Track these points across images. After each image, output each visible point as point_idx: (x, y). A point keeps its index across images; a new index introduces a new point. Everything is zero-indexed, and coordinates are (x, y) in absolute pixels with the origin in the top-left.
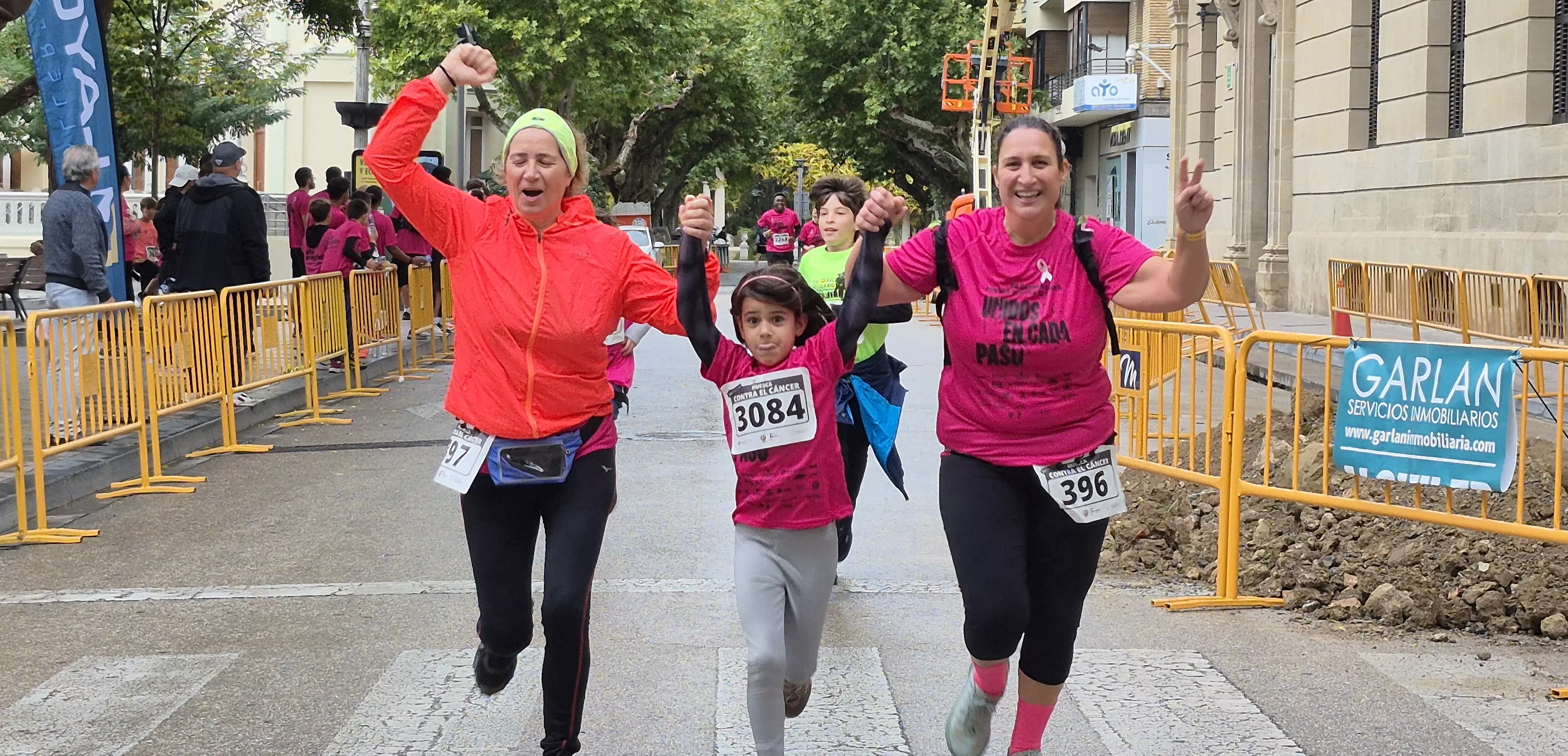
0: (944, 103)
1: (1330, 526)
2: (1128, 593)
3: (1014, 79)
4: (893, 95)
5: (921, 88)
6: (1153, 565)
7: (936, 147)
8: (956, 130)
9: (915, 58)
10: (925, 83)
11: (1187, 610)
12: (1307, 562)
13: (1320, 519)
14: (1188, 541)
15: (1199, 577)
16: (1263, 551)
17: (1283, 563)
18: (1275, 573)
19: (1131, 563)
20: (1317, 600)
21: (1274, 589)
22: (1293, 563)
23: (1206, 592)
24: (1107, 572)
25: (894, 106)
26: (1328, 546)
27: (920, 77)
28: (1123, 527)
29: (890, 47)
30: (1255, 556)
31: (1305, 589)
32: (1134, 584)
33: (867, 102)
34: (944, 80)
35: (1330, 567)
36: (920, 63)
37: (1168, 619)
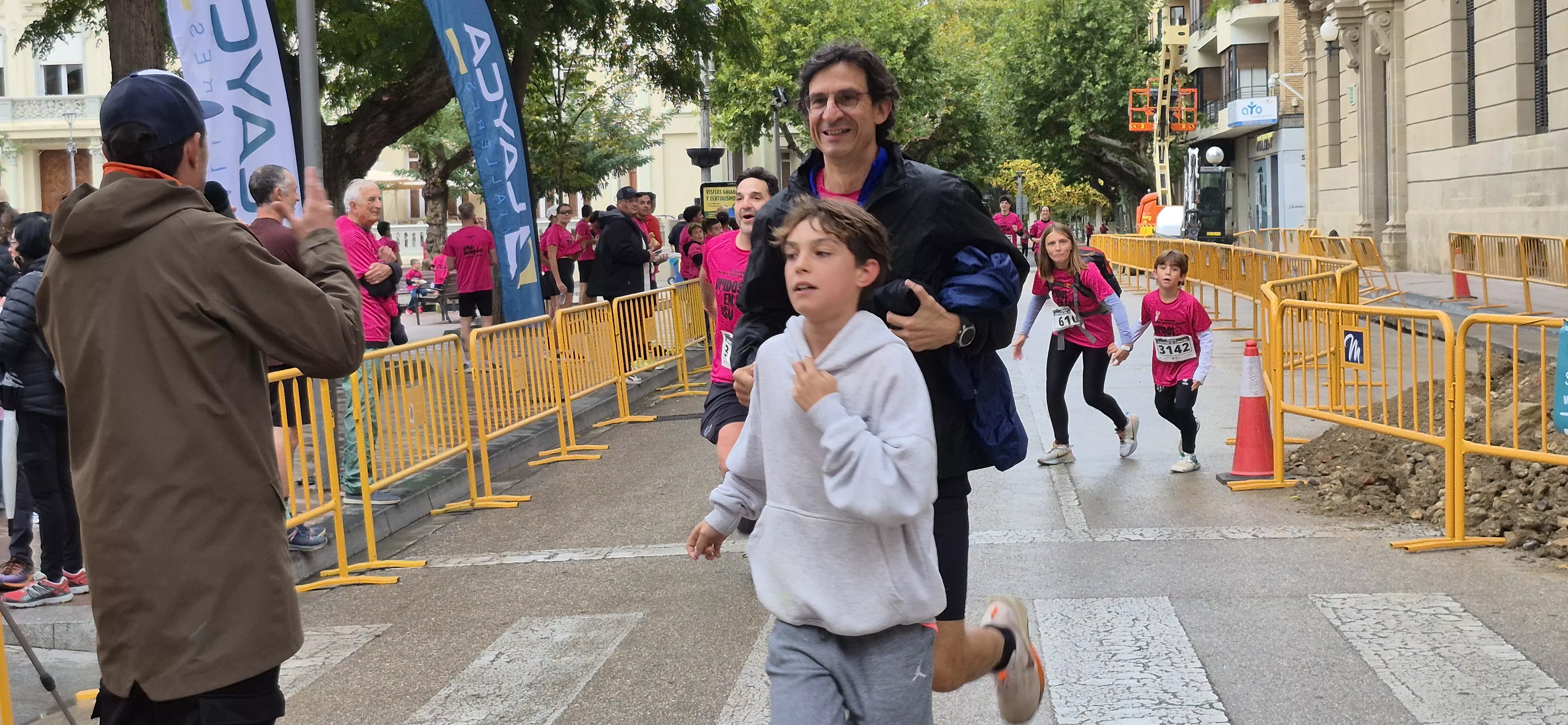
0: (1130, 126)
1: (1538, 474)
2: (1366, 535)
3: (1183, 105)
4: (1090, 122)
5: (1111, 115)
6: (1380, 507)
7: (1124, 158)
8: (1139, 145)
9: (1106, 93)
10: (1114, 112)
11: (1423, 551)
12: (1522, 506)
13: (1528, 467)
14: (1407, 486)
15: (1422, 518)
16: (1477, 495)
17: (1500, 508)
18: (1493, 516)
19: (1361, 506)
20: (1535, 539)
21: (1494, 530)
22: (1508, 507)
23: (1434, 533)
24: (1341, 515)
25: (1091, 130)
26: (1539, 492)
27: (1110, 108)
28: (1350, 476)
29: (1087, 87)
30: (1472, 500)
31: (1524, 531)
32: (1368, 525)
33: (1071, 128)
34: (1130, 109)
35: (1544, 510)
36: (1110, 97)
37: (1409, 560)
